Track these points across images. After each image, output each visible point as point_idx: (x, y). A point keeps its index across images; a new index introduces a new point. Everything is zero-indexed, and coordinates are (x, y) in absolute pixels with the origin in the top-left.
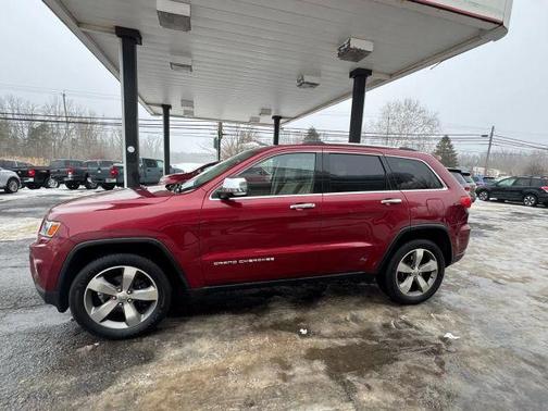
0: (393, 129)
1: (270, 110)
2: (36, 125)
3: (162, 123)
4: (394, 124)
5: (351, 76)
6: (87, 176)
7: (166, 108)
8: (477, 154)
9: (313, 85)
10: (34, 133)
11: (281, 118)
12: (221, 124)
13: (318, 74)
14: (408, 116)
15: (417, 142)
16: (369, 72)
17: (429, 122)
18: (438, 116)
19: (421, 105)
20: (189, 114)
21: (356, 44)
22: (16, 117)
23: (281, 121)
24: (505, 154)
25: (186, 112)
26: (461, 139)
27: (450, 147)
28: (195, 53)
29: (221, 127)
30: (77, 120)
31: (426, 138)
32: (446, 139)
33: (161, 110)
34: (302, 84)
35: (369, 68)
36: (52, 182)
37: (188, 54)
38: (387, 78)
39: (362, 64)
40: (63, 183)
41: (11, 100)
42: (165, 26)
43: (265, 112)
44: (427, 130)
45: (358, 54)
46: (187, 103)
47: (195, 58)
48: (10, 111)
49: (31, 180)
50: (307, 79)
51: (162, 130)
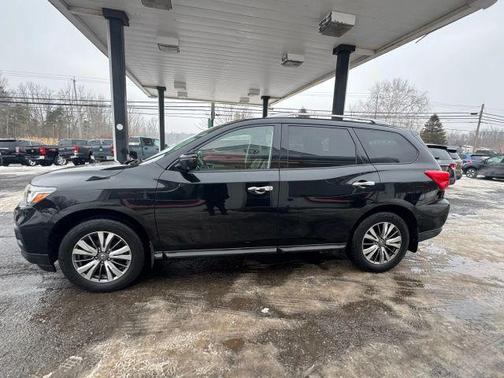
0: (382, 108)
1: (258, 90)
2: (53, 108)
3: (157, 105)
4: (383, 104)
5: (334, 53)
6: (91, 154)
7: (161, 90)
8: (466, 133)
9: (297, 63)
10: (52, 116)
11: (269, 97)
12: (213, 105)
13: (301, 52)
14: (397, 96)
15: (405, 121)
16: (352, 48)
17: (417, 101)
18: (427, 95)
19: (410, 84)
20: (182, 95)
21: (337, 17)
22: (35, 101)
23: (270, 101)
24: (496, 132)
25: (180, 94)
26: (450, 117)
27: (439, 125)
28: (181, 33)
29: (213, 108)
30: (89, 103)
31: (415, 116)
32: (435, 118)
33: (156, 92)
34: (286, 62)
35: (351, 43)
36: (61, 160)
37: (174, 35)
38: (372, 53)
39: (344, 39)
40: (70, 160)
41: (31, 87)
42: (147, 5)
43: (254, 92)
44: (416, 109)
45: (340, 29)
46: (180, 84)
47: (181, 39)
48: (30, 96)
49: (42, 157)
50: (291, 57)
51: (157, 112)
